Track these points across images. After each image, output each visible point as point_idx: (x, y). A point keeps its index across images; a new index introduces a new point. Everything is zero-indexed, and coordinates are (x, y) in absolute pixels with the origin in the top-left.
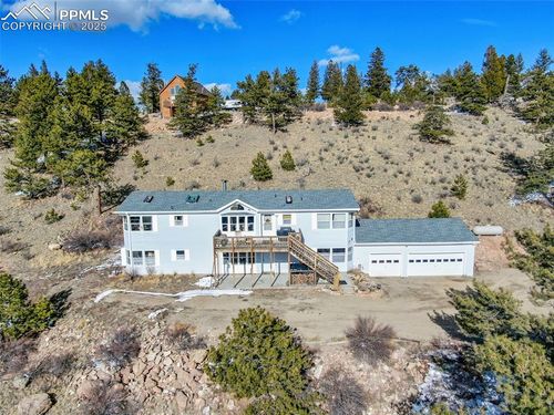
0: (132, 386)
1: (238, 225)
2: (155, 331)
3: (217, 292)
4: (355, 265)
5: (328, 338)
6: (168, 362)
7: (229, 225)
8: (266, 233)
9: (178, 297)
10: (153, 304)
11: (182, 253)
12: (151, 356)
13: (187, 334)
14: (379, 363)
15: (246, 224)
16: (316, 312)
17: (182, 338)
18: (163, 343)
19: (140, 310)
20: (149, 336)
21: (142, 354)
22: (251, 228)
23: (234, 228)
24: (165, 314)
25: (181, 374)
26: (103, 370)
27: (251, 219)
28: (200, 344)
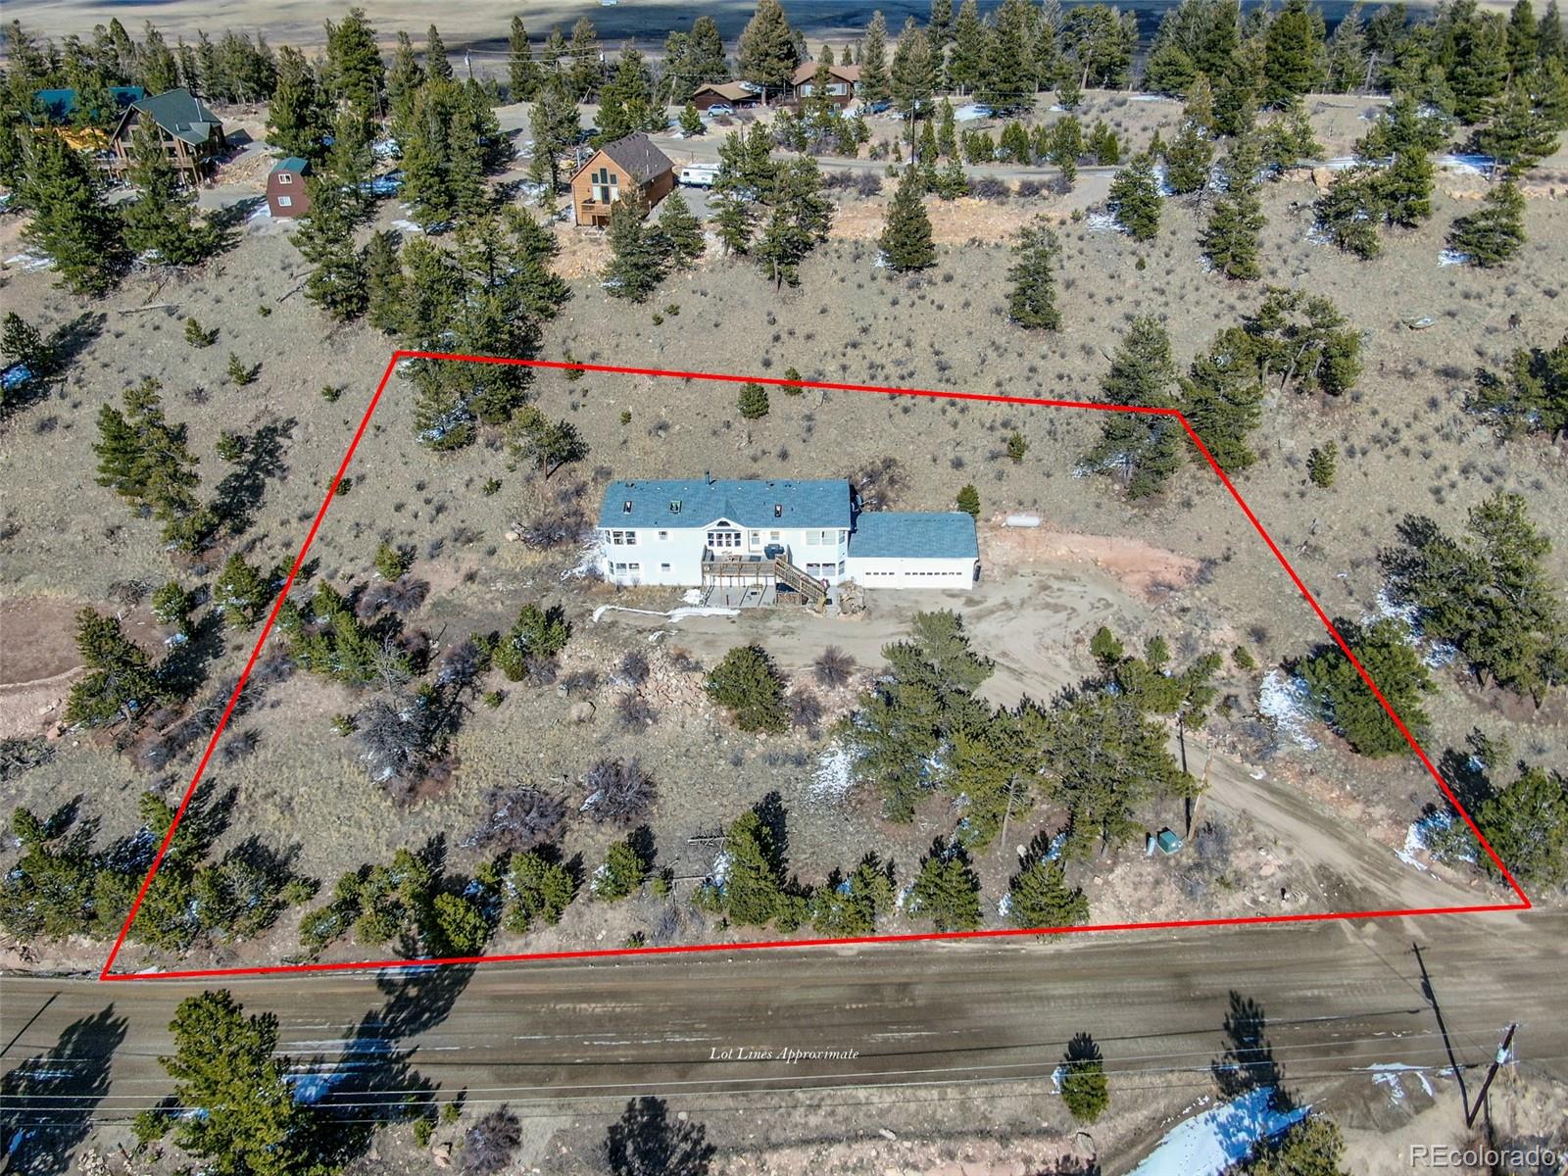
0: (649, 698)
1: (724, 540)
2: (658, 654)
3: (706, 612)
4: (847, 577)
5: (800, 664)
6: (674, 681)
7: (715, 540)
8: (754, 547)
9: (669, 617)
10: (650, 625)
11: (667, 565)
12: (660, 676)
13: (686, 658)
14: (838, 685)
15: (733, 540)
16: (796, 637)
17: (682, 661)
18: (667, 665)
19: (640, 632)
20: (655, 658)
21: (652, 674)
22: (738, 544)
23: (720, 544)
24: (663, 637)
25: (685, 691)
26: (625, 686)
27: (738, 536)
28: (697, 667)
